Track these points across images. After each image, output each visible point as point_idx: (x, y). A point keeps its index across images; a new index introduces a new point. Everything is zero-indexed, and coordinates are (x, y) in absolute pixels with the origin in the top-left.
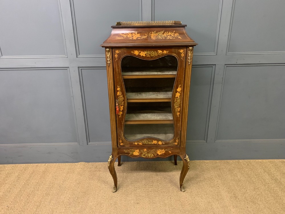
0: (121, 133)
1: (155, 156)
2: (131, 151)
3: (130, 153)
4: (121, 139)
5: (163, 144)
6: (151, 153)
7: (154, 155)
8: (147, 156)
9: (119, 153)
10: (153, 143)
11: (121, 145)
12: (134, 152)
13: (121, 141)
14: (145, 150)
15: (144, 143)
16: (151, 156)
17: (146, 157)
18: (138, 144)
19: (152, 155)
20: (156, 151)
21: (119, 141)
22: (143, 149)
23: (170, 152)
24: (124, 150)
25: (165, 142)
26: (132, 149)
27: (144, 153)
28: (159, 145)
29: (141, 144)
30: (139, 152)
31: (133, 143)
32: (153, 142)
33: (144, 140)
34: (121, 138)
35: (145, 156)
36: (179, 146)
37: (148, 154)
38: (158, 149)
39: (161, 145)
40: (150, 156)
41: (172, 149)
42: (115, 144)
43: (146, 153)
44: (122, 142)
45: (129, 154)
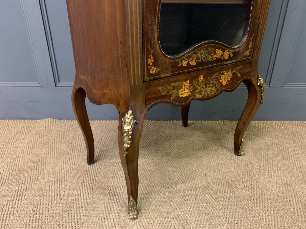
0: (152, 30)
1: (218, 90)
2: (174, 88)
3: (171, 95)
4: (152, 51)
5: (230, 57)
6: (211, 85)
7: (216, 87)
8: (206, 94)
9: (149, 99)
10: (215, 56)
11: (151, 72)
12: (181, 88)
13: (151, 61)
14: (201, 78)
15: (200, 61)
16: (211, 91)
17: (204, 96)
18: (188, 64)
19: (213, 89)
20: (219, 79)
21: (147, 62)
22: (197, 78)
23: (239, 75)
24: (160, 88)
25: (233, 51)
26: (176, 81)
27: (199, 88)
28: (225, 60)
29: (193, 63)
30: (189, 88)
31: (178, 63)
32: (215, 53)
33: (200, 50)
34: (153, 49)
35: (200, 94)
36: (250, 57)
37: (206, 87)
38: (221, 72)
39: (227, 60)
40: (209, 92)
41: (242, 66)
42: (138, 71)
43: (203, 88)
44: (155, 64)
45: (172, 98)
